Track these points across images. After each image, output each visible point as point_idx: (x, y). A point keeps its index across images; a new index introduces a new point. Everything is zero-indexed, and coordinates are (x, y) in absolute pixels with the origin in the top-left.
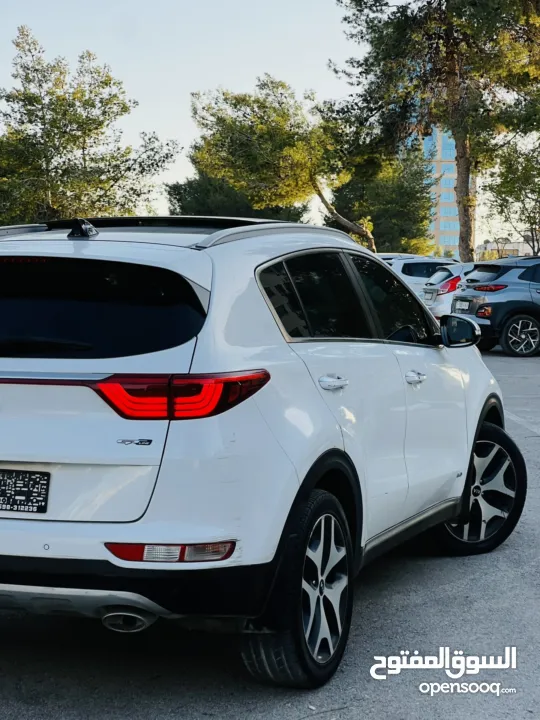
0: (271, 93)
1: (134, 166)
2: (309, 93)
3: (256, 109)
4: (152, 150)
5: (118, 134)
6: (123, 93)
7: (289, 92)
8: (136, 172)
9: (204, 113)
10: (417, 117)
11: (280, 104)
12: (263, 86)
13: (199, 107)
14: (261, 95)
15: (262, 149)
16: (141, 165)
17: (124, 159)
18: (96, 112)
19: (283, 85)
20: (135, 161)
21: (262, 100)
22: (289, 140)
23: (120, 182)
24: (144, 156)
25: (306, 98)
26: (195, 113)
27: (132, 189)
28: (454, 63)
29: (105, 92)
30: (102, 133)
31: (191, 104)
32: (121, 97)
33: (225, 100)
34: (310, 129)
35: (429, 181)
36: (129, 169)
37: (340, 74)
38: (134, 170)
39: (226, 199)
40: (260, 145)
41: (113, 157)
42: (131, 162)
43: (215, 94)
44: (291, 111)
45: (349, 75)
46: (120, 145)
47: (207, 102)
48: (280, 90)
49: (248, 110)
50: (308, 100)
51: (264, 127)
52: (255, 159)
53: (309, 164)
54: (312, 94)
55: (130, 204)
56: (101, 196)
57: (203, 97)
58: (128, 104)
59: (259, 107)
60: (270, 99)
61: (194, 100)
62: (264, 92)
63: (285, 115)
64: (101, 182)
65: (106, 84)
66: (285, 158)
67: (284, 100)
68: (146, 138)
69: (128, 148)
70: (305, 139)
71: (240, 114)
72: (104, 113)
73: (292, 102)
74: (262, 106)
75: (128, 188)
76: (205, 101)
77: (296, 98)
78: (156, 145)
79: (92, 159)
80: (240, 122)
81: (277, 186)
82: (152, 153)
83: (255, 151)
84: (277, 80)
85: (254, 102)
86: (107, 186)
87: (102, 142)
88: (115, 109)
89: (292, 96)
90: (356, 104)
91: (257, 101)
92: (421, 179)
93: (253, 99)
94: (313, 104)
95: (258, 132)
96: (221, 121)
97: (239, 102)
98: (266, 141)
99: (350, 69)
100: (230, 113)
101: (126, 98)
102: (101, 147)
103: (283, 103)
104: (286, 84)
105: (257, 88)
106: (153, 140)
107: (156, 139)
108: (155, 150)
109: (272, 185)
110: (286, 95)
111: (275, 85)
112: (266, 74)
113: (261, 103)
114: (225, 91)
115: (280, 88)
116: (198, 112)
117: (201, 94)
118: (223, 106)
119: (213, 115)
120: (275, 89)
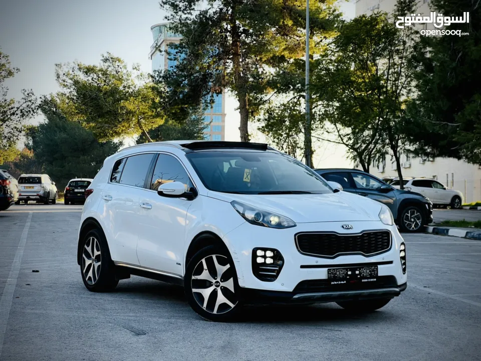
0: (111, 65)
1: (17, 112)
2: (136, 66)
3: (100, 76)
4: (30, 101)
5: (5, 90)
6: (9, 63)
7: (123, 64)
8: (19, 116)
9: (65, 78)
10: (212, 82)
11: (117, 72)
12: (106, 60)
13: (61, 73)
14: (104, 66)
15: (106, 102)
16: (21, 112)
17: (10, 107)
19: (119, 61)
20: (18, 108)
21: (104, 69)
22: (126, 97)
23: (7, 123)
24: (24, 105)
25: (134, 69)
26: (58, 77)
27: (15, 127)
28: (237, 48)
31: (55, 71)
32: (7, 66)
33: (80, 69)
34: (137, 89)
35: (202, 126)
36: (13, 114)
37: (163, 53)
38: (17, 114)
39: (68, 137)
40: (105, 99)
41: (1, 106)
42: (16, 109)
43: (73, 65)
44: (125, 77)
45: (169, 54)
46: (6, 98)
47: (67, 71)
48: (117, 63)
49: (95, 76)
50: (135, 70)
51: (108, 87)
52: (101, 108)
53: (138, 112)
54: (138, 66)
57: (63, 67)
58: (13, 71)
59: (103, 75)
60: (110, 69)
61: (58, 69)
62: (107, 64)
63: (120, 80)
66: (122, 108)
67: (120, 70)
68: (26, 93)
69: (11, 100)
70: (136, 95)
71: (90, 78)
73: (125, 71)
74: (105, 73)
75: (12, 127)
76: (65, 69)
77: (128, 69)
78: (33, 98)
80: (90, 84)
81: (116, 126)
82: (30, 103)
83: (101, 103)
84: (115, 56)
85: (100, 70)
88: (3, 74)
89: (125, 67)
90: (175, 72)
91: (101, 70)
92: (197, 125)
93: (98, 69)
94: (139, 73)
95: (103, 90)
96: (76, 83)
97: (89, 70)
98: (108, 97)
99: (169, 50)
100: (82, 77)
101: (11, 67)
103: (119, 72)
104: (121, 60)
105: (102, 62)
106: (31, 95)
107: (33, 94)
108: (32, 101)
109: (113, 126)
110: (121, 67)
111: (114, 60)
112: (108, 53)
113: (104, 72)
114: (79, 63)
115: (117, 62)
116: (60, 77)
117: (62, 65)
118: (77, 73)
119: (71, 79)
120: (114, 63)
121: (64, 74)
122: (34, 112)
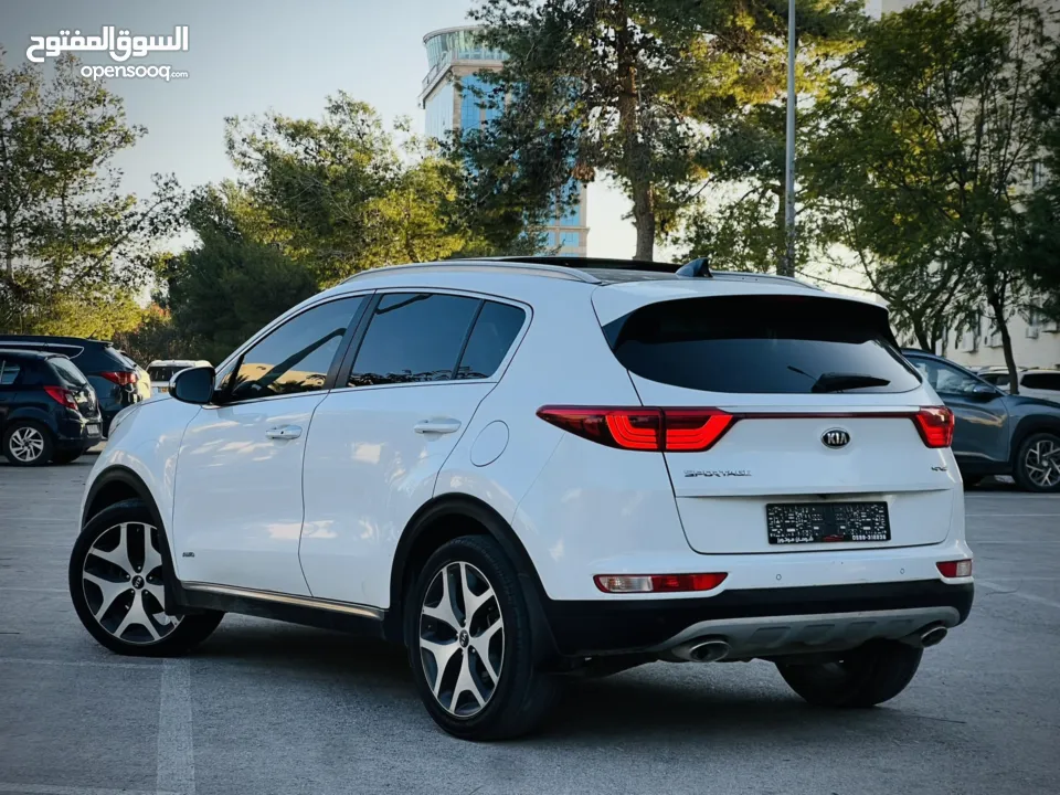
0: (347, 118)
1: (142, 224)
2: (402, 120)
3: (324, 143)
4: (171, 199)
5: (116, 175)
6: (123, 115)
7: (374, 118)
8: (146, 231)
9: (245, 148)
11: (361, 135)
12: (336, 109)
13: (237, 138)
14: (332, 121)
15: (337, 200)
16: (152, 223)
17: (127, 212)
18: (82, 143)
19: (365, 109)
20: (144, 215)
21: (332, 129)
22: (379, 189)
23: (121, 247)
24: (158, 209)
25: (397, 127)
26: (232, 147)
27: (139, 257)
28: (630, 80)
29: (96, 114)
30: (91, 174)
32: (119, 121)
33: (279, 128)
34: (403, 172)
36: (134, 228)
37: (465, 92)
38: (142, 229)
40: (333, 193)
41: (107, 210)
42: (139, 217)
43: (263, 119)
44: (377, 145)
45: (478, 93)
46: (118, 192)
47: (250, 133)
48: (361, 115)
49: (312, 144)
50: (400, 130)
51: (340, 168)
52: (326, 215)
53: (406, 223)
54: (407, 121)
55: (137, 280)
56: (91, 268)
57: (243, 124)
58: (132, 132)
59: (329, 141)
60: (344, 129)
61: (230, 128)
62: (337, 118)
63: (367, 151)
64: (91, 247)
65: (99, 102)
66: (371, 215)
67: (367, 130)
68: (161, 182)
69: (129, 197)
70: (403, 184)
71: (300, 149)
72: (94, 144)
73: (377, 133)
74: (333, 138)
75: (132, 255)
76: (246, 130)
77: (383, 128)
78: (177, 192)
79: (77, 214)
80: (301, 161)
81: (359, 254)
82: (170, 204)
83: (325, 202)
84: (356, 99)
85: (322, 131)
86: (101, 252)
87: (91, 188)
88: (111, 138)
89: (378, 124)
90: (492, 134)
91: (325, 131)
93: (319, 128)
94: (408, 136)
95: (330, 175)
96: (271, 158)
97: (298, 131)
98: (342, 188)
99: (479, 85)
100: (283, 146)
101: (127, 123)
102: (89, 194)
103: (364, 134)
104: (370, 107)
105: (327, 112)
106: (172, 185)
107: (177, 184)
108: (175, 200)
109: (352, 253)
110: (370, 123)
111: (354, 108)
112: (340, 92)
113: (332, 134)
114: (277, 115)
115: (361, 112)
116: (236, 145)
117: (240, 120)
118: (273, 136)
119: (260, 151)
120: (353, 114)
121: (244, 140)
122: (179, 224)
